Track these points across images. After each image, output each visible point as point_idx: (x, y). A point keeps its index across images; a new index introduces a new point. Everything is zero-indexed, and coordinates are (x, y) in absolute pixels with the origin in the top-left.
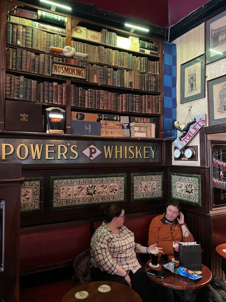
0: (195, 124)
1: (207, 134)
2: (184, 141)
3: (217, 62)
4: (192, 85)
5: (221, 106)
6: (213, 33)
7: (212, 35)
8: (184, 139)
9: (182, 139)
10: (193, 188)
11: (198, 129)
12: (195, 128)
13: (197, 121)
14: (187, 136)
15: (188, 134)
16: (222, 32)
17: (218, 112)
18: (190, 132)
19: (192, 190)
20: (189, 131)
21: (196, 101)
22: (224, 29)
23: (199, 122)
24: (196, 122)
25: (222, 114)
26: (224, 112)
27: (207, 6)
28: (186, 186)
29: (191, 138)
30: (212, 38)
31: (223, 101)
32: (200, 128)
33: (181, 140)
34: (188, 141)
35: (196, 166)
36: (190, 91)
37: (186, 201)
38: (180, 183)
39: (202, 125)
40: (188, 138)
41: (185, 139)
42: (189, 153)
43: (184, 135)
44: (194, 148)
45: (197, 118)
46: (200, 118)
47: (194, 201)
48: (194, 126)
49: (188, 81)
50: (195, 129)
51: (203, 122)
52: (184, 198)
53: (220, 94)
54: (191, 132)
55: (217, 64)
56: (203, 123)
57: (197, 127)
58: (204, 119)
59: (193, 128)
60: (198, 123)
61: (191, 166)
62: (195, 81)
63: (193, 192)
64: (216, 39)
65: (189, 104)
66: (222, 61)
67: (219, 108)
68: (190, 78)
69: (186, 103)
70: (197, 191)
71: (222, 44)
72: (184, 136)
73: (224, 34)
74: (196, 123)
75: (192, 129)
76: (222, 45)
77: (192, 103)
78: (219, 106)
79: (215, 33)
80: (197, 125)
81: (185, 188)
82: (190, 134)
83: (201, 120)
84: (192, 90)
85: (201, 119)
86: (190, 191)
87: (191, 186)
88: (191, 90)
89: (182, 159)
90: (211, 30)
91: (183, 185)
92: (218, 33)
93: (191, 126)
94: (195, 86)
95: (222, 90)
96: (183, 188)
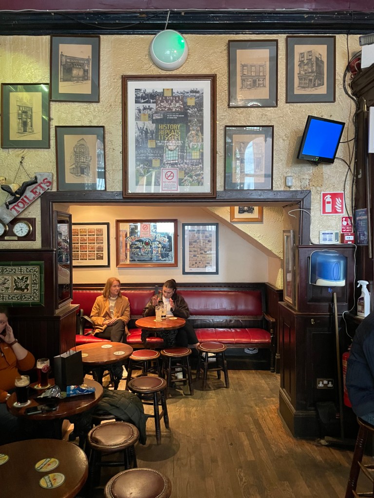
0: (34, 186)
1: (53, 202)
2: (13, 209)
3: (68, 103)
4: (25, 124)
5: (77, 167)
6: (64, 60)
7: (61, 62)
8: (14, 206)
9: (10, 207)
10: (28, 282)
11: (40, 193)
12: (34, 191)
13: (39, 182)
14: (19, 202)
15: (23, 199)
16: (78, 65)
17: (71, 173)
18: (26, 197)
19: (28, 285)
20: (25, 194)
21: (33, 150)
22: (81, 62)
23: (42, 183)
24: (36, 182)
25: (77, 177)
26: (80, 175)
27: (60, 17)
28: (15, 280)
29: (26, 206)
30: (62, 66)
31: (80, 160)
32: (43, 192)
33: (8, 208)
34: (21, 210)
35: (32, 248)
36: (20, 131)
37: (14, 304)
38: (3, 278)
39: (47, 188)
40: (21, 205)
41: (16, 207)
42: (22, 230)
43: (16, 200)
44: (31, 221)
45: (39, 177)
46: (44, 178)
47: (30, 301)
48: (33, 188)
49: (16, 115)
50: (35, 193)
51: (48, 184)
52: (11, 300)
53: (75, 150)
54: (28, 196)
55: (69, 106)
56: (48, 186)
57: (38, 191)
58: (51, 181)
59: (32, 191)
60: (39, 185)
61: (23, 248)
62: (31, 118)
63: (29, 287)
64: (68, 69)
65: (19, 152)
66: (77, 105)
67: (73, 168)
68: (20, 112)
69: (13, 149)
70: (37, 285)
71: (78, 81)
72: (15, 202)
73: (80, 68)
74: (37, 184)
75: (29, 192)
76: (78, 84)
77: (25, 152)
78: (74, 166)
79: (66, 62)
80: (39, 187)
81: (12, 284)
82: (25, 199)
83: (45, 181)
84: (25, 131)
85: (46, 179)
86: (23, 287)
87: (24, 280)
88: (23, 130)
89: (6, 238)
90: (60, 53)
91: (8, 280)
92: (72, 63)
93: (28, 188)
94: (32, 126)
95: (78, 145)
96: (9, 284)
